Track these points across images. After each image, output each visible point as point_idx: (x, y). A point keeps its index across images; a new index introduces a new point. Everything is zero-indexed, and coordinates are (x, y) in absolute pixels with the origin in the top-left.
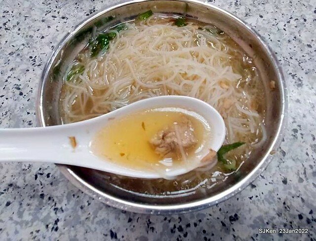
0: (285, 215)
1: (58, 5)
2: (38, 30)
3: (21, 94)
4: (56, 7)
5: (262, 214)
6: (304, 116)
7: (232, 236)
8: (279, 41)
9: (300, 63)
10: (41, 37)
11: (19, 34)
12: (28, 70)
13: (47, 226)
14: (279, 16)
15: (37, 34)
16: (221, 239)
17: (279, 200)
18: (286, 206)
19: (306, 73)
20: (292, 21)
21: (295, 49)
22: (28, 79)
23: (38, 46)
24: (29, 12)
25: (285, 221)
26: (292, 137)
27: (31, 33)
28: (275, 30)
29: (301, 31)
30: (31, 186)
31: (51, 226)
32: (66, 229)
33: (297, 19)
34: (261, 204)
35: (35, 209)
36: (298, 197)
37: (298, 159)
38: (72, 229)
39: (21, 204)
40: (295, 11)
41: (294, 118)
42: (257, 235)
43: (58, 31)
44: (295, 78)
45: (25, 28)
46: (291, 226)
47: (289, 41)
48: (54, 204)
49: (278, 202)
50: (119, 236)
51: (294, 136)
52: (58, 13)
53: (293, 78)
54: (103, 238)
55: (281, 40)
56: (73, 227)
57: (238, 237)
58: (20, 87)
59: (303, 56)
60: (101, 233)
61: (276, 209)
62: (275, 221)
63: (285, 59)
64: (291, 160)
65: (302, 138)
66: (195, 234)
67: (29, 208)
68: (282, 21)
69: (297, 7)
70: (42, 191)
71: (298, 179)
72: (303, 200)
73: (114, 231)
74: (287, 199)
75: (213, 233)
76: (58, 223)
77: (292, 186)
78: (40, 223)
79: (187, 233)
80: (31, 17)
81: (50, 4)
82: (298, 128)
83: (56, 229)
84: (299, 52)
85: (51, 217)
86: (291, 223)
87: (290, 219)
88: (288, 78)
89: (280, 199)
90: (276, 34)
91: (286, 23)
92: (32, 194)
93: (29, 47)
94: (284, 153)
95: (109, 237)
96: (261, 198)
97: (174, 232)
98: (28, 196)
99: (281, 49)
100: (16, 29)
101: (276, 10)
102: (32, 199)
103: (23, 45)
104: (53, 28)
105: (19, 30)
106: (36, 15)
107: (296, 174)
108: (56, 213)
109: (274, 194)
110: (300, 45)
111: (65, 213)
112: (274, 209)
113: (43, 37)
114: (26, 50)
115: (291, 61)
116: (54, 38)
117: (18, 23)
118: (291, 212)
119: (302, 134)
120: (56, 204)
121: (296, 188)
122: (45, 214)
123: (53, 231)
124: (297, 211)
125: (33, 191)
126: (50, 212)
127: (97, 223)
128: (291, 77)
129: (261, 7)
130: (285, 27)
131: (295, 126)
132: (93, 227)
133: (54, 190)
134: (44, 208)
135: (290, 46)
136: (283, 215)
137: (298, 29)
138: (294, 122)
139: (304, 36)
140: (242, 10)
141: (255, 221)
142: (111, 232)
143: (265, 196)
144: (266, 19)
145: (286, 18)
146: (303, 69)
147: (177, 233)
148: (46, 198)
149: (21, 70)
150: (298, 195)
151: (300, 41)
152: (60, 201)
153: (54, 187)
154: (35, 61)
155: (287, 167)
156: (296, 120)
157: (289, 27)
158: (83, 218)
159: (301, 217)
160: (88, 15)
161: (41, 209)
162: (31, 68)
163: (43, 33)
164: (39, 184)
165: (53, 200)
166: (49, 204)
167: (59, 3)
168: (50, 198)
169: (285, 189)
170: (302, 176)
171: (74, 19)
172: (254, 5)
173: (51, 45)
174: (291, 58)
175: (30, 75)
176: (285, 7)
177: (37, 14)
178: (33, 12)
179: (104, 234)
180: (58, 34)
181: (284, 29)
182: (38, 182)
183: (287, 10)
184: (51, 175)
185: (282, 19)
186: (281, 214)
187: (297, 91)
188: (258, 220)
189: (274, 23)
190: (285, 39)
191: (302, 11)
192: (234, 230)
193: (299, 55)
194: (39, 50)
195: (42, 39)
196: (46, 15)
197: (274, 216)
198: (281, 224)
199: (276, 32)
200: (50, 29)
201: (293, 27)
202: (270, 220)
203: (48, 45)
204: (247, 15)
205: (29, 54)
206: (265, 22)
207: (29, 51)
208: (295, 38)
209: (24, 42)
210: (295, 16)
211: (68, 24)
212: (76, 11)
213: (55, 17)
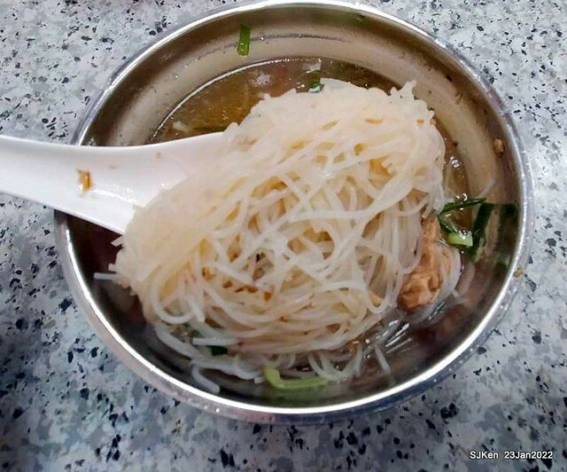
0: (540, 401)
1: (92, 14)
2: (56, 66)
4: (90, 19)
5: (499, 401)
6: (566, 214)
7: (449, 447)
8: (515, 74)
9: (554, 115)
10: (62, 79)
11: (18, 75)
13: (98, 451)
14: (512, 27)
15: (54, 74)
16: (428, 452)
17: (528, 373)
18: (541, 383)
19: (566, 133)
20: (536, 36)
21: (544, 88)
24: (35, 31)
25: (541, 413)
26: (546, 255)
27: (43, 72)
28: (506, 53)
29: (553, 54)
30: (61, 375)
31: (105, 451)
32: (135, 454)
33: (545, 32)
34: (496, 383)
35: (72, 421)
36: (562, 365)
37: (558, 294)
38: (148, 453)
39: (44, 412)
40: (541, 17)
41: (548, 219)
42: (492, 440)
43: (95, 66)
44: (546, 143)
45: (30, 63)
46: (552, 419)
47: (533, 74)
48: (109, 406)
49: (527, 376)
50: (238, 461)
51: (550, 252)
52: (94, 30)
53: (544, 144)
54: (208, 466)
56: (149, 449)
57: (458, 446)
59: (559, 102)
60: (204, 458)
61: (524, 389)
62: (523, 413)
63: (528, 108)
64: (546, 298)
65: (564, 255)
66: (380, 447)
67: (61, 419)
68: (518, 36)
69: (543, 10)
70: (84, 384)
71: (560, 331)
73: (227, 452)
74: (542, 370)
75: (414, 443)
76: (120, 444)
77: (550, 344)
78: (84, 445)
79: (364, 447)
80: (40, 39)
81: (76, 13)
82: (556, 237)
83: (117, 456)
84: (551, 94)
85: (104, 434)
86: (551, 414)
87: (549, 408)
88: (534, 143)
89: (530, 371)
90: (508, 62)
91: (525, 40)
92: (64, 391)
93: (40, 100)
94: (533, 286)
95: (219, 464)
96: (496, 371)
97: (342, 446)
98: (58, 395)
99: (519, 90)
100: (12, 65)
101: (507, 16)
102: (65, 401)
103: (28, 96)
105: (18, 66)
106: (49, 35)
107: (556, 323)
108: (113, 425)
109: (520, 363)
110: (552, 81)
111: (131, 423)
112: (520, 391)
113: (66, 80)
114: (34, 107)
115: (538, 111)
116: (89, 81)
117: (15, 54)
118: (551, 394)
119: (563, 248)
120: (112, 407)
121: (558, 350)
122: (92, 428)
123: (111, 459)
124: (561, 390)
125: (65, 384)
126: (103, 423)
127: (195, 438)
128: (539, 143)
129: (479, 11)
130: (524, 48)
131: (551, 234)
132: (187, 446)
133: (106, 381)
134: (90, 416)
136: (536, 400)
137: (548, 50)
138: (549, 226)
139: (558, 65)
140: (445, 16)
141: (487, 415)
142: (223, 453)
143: (504, 367)
144: (488, 33)
146: (559, 127)
147: (347, 447)
148: (92, 397)
150: (562, 363)
151: (552, 74)
152: (121, 401)
153: (107, 375)
154: (53, 128)
155: (540, 311)
156: (551, 222)
158: (167, 431)
160: (152, 33)
161: (84, 418)
163: (66, 71)
164: (77, 369)
165: (107, 400)
166: (99, 408)
167: (95, 10)
168: (100, 397)
169: (537, 353)
171: (125, 41)
172: (465, 6)
173: (84, 95)
174: (538, 106)
176: (524, 9)
177: (51, 34)
178: (43, 31)
179: (209, 459)
180: (97, 73)
181: (523, 52)
182: (74, 366)
183: (526, 15)
184: (99, 352)
185: (518, 31)
186: (533, 398)
187: (550, 168)
188: (492, 413)
189: (504, 39)
190: (525, 70)
191: (553, 16)
192: (450, 435)
193: (552, 99)
195: (65, 84)
196: (69, 35)
197: (521, 403)
198: (533, 417)
199: (509, 58)
200: (79, 63)
201: (538, 47)
202: (514, 412)
203: (78, 96)
204: (454, 25)
205: (42, 114)
206: (489, 39)
207: (41, 108)
208: (543, 67)
209: (29, 90)
210: (542, 26)
211: (115, 51)
212: (128, 25)
213: (88, 39)
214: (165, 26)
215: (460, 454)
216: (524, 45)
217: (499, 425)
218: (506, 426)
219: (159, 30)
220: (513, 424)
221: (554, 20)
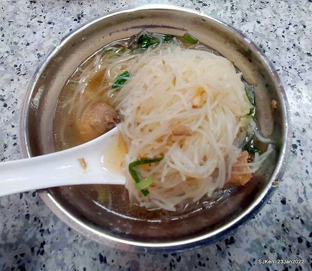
0: (284, 238)
1: (44, 9)
2: (23, 36)
3: (5, 105)
4: (42, 11)
5: (260, 237)
6: (304, 131)
7: (228, 261)
8: (277, 49)
9: (299, 73)
10: (26, 43)
11: (3, 41)
12: (12, 80)
13: (33, 249)
14: (277, 22)
15: (22, 40)
16: (216, 263)
17: (277, 222)
18: (285, 228)
19: (306, 84)
20: (291, 27)
21: (294, 57)
22: (12, 89)
23: (23, 53)
24: (13, 17)
25: (283, 245)
26: (291, 153)
27: (16, 39)
28: (272, 37)
29: (301, 38)
30: (16, 206)
32: (53, 252)
33: (296, 25)
34: (258, 226)
35: (20, 231)
36: (298, 218)
37: (297, 177)
38: (59, 252)
39: (5, 225)
41: (293, 133)
42: (254, 259)
43: (44, 37)
44: (294, 89)
45: (9, 35)
46: (290, 250)
47: (288, 49)
48: (40, 225)
49: (277, 224)
50: (108, 260)
51: (294, 152)
52: (45, 17)
53: (292, 89)
54: (92, 262)
55: (279, 48)
56: (60, 250)
57: (234, 261)
58: (5, 98)
59: (303, 65)
60: (90, 257)
61: (274, 231)
62: (273, 245)
63: (284, 69)
64: (290, 179)
65: (302, 154)
66: (189, 258)
67: (14, 229)
68: (280, 27)
69: (296, 13)
70: (28, 212)
71: (298, 198)
72: (302, 222)
73: (103, 255)
74: (285, 220)
75: (208, 257)
76: (44, 246)
77: (291, 206)
78: (25, 245)
79: (180, 257)
80: (15, 22)
81: (35, 8)
82: (297, 144)
83: (42, 253)
84: (298, 61)
85: (36, 240)
86: (290, 246)
87: (289, 243)
88: (287, 89)
89: (278, 221)
90: (274, 41)
91: (284, 29)
92: (17, 215)
93: (14, 54)
95: (98, 261)
96: (258, 219)
97: (167, 256)
98: (13, 216)
99: (280, 58)
101: (275, 15)
102: (17, 220)
103: (8, 52)
104: (39, 34)
105: (3, 36)
106: (21, 20)
107: (295, 193)
108: (42, 235)
109: (273, 216)
110: (299, 53)
111: (51, 234)
112: (272, 232)
113: (28, 44)
114: (10, 58)
115: (290, 71)
116: (40, 45)
117: (2, 29)
118: (291, 234)
119: (301, 150)
120: (42, 225)
121: (295, 209)
122: (30, 236)
123: (39, 255)
124: (296, 233)
125: (18, 210)
126: (37, 233)
127: (86, 246)
128: (290, 89)
129: (258, 12)
130: (283, 34)
131: (294, 142)
132: (81, 250)
133: (40, 210)
134: (29, 229)
135: (289, 54)
136: (282, 238)
137: (298, 36)
138: (294, 137)
139: (304, 44)
140: (239, 14)
141: (252, 245)
142: (101, 256)
143: (263, 217)
144: (263, 24)
145: (284, 25)
146: (302, 80)
147: (170, 257)
148: (32, 219)
149: (5, 80)
150: (297, 216)
151: (299, 50)
152: (47, 222)
153: (40, 207)
154: (20, 70)
155: (286, 186)
156: (295, 135)
157: (288, 34)
158: (71, 241)
159: (300, 240)
160: (75, 20)
161: (26, 230)
162: (16, 77)
163: (28, 39)
164: (25, 203)
165: (39, 221)
166: (35, 225)
167: (46, 7)
168: (35, 219)
169: (283, 210)
170: (302, 196)
171: (61, 24)
172: (250, 9)
173: (37, 53)
174: (290, 67)
175: (14, 85)
176: (284, 12)
177: (21, 19)
178: (17, 17)
179: (93, 258)
180: (45, 41)
181: (283, 36)
182: (23, 201)
183: (285, 15)
184: (36, 194)
185: (280, 25)
186: (280, 237)
187: (296, 103)
188: (255, 243)
189: (272, 29)
190: (283, 47)
191: (301, 16)
192: (230, 254)
193: (299, 64)
194: (24, 57)
195: (27, 46)
196: (31, 20)
197: (273, 239)
198: (279, 247)
199: (274, 39)
200: (35, 35)
201: (292, 34)
202: (268, 243)
203: (34, 53)
204: (243, 20)
205: (14, 62)
206: (263, 28)
207: (14, 59)
208: (294, 45)
209: (8, 49)
210: (294, 22)
211: (55, 29)
212: (63, 15)
213: (41, 22)
214: (82, 16)
215: (235, 266)
216: (283, 32)
217: (258, 251)
218: (263, 252)
219: (79, 18)
220: (267, 251)
221: (302, 19)
